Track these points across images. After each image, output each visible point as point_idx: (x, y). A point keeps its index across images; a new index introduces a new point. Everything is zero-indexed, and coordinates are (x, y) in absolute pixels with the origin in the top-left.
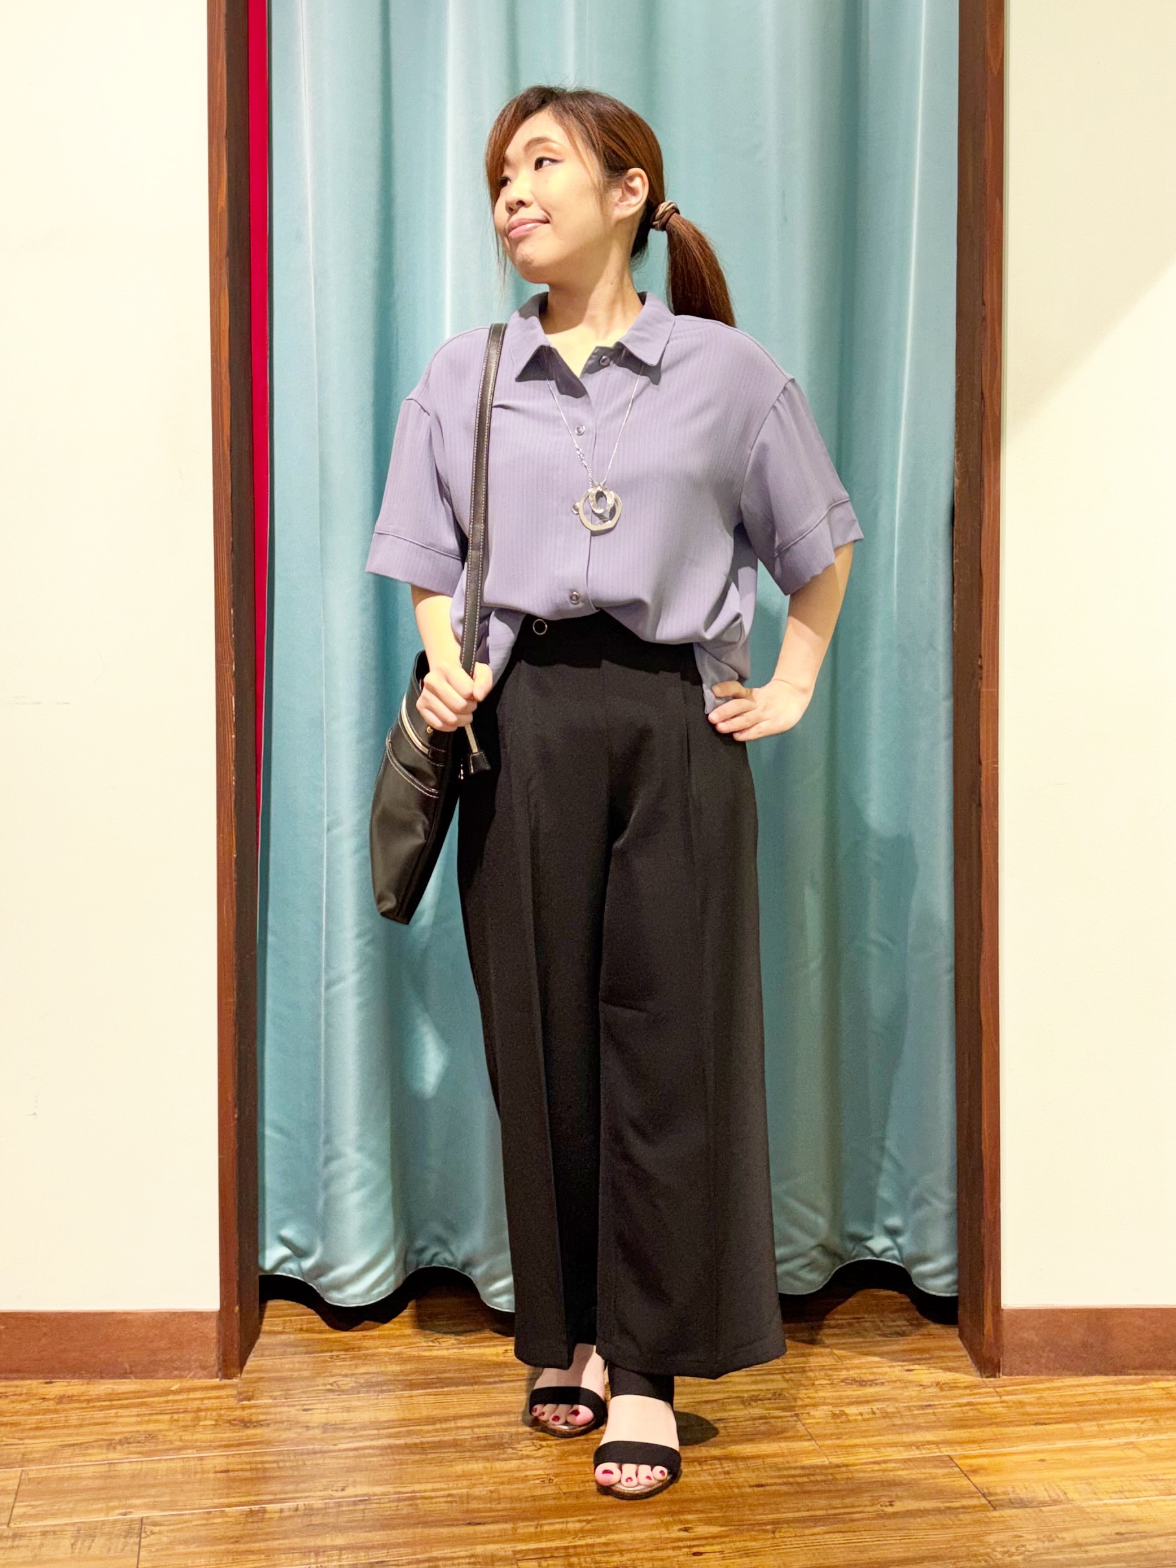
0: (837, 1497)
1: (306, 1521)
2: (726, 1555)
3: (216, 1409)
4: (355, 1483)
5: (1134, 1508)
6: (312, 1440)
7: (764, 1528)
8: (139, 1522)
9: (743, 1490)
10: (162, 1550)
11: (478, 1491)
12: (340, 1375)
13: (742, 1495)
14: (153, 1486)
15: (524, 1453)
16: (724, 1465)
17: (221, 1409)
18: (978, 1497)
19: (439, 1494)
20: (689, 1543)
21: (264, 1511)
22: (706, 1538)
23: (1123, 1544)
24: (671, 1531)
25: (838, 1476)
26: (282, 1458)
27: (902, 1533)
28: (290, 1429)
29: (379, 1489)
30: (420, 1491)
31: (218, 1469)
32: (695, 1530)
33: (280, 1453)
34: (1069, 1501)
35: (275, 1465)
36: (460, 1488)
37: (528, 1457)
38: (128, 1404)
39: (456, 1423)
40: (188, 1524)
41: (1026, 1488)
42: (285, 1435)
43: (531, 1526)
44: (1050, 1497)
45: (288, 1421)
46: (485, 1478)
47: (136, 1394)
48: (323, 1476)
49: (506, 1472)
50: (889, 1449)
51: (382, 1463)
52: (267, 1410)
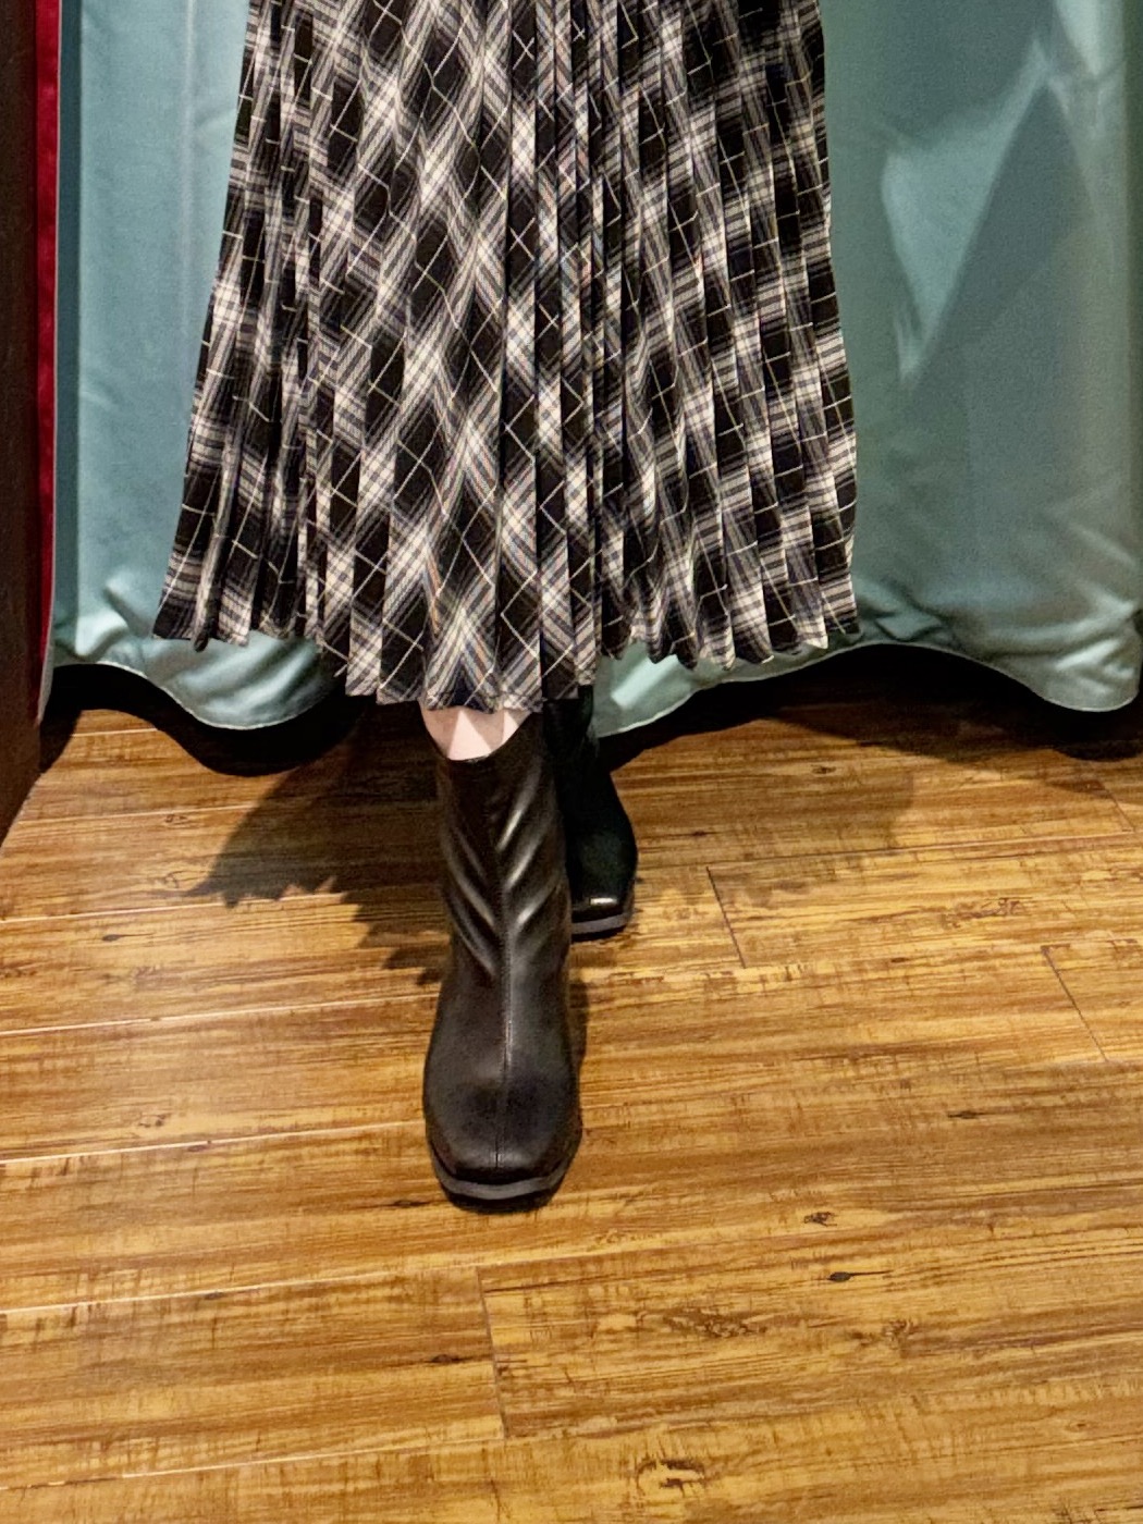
2: (897, 1280)
4: (184, 1109)
6: (115, 1007)
7: (973, 1214)
9: (934, 1125)
13: (932, 1137)
16: (901, 1066)
19: (344, 1133)
20: (821, 1252)
22: (858, 1239)
24: (790, 1221)
25: (1120, 1094)
26: (48, 1049)
28: (73, 983)
29: (229, 1122)
30: (308, 1127)
32: (837, 1220)
33: (47, 1038)
35: (34, 1066)
36: (388, 1120)
42: (64, 996)
45: (70, 965)
48: (127, 1091)
51: (243, 1060)
52: (35, 939)
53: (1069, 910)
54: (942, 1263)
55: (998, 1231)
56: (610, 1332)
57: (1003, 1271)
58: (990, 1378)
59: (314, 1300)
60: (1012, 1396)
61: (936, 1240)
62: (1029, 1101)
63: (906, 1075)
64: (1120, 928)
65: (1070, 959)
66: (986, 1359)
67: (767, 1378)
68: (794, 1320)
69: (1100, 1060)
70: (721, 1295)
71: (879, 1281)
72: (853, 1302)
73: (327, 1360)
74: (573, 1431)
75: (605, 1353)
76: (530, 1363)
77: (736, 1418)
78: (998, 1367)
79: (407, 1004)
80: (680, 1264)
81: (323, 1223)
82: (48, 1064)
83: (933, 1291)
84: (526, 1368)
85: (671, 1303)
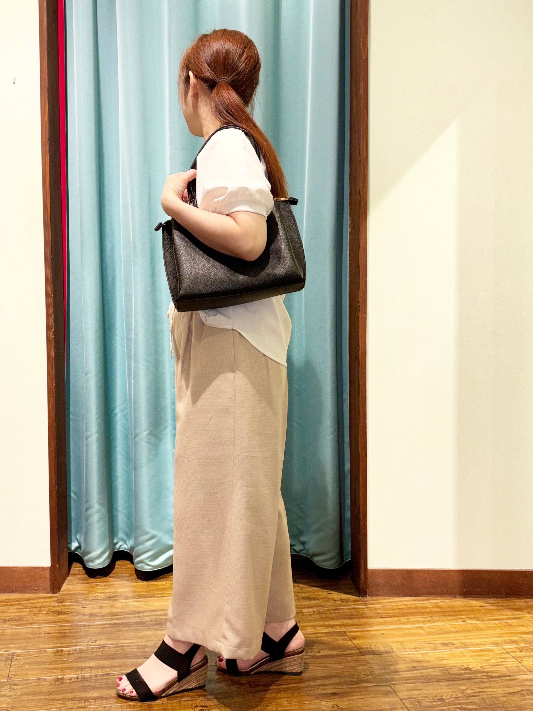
1: (79, 655)
3: (48, 607)
4: (100, 639)
5: (421, 656)
6: (85, 620)
8: (12, 655)
10: (20, 667)
11: (150, 643)
12: (99, 593)
14: (19, 639)
17: (50, 607)
18: (355, 650)
19: (134, 644)
21: (62, 651)
23: (415, 672)
26: (72, 628)
27: (322, 665)
28: (77, 616)
29: (109, 642)
30: (126, 643)
31: (46, 632)
33: (71, 626)
34: (393, 652)
35: (69, 631)
36: (143, 642)
38: (14, 604)
39: (143, 614)
40: (31, 656)
41: (376, 646)
42: (74, 618)
44: (385, 650)
45: (76, 612)
47: (18, 600)
48: (88, 636)
50: (319, 628)
51: (112, 631)
52: (68, 607)
79: (146, 621)
82: (72, 631)
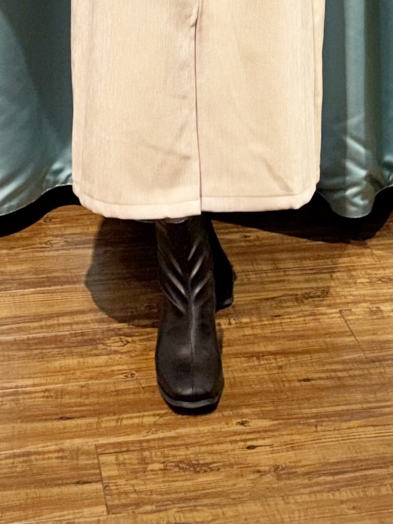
0: (370, 392)
2: (275, 449)
7: (309, 421)
9: (293, 384)
11: (72, 386)
13: (293, 390)
15: (113, 348)
16: (278, 360)
20: (244, 437)
22: (259, 432)
24: (230, 425)
25: (372, 371)
32: (250, 424)
37: (116, 352)
39: (58, 320)
43: (113, 420)
46: (78, 374)
49: (97, 367)
53: (351, 295)
54: (295, 442)
55: (319, 428)
56: (152, 471)
57: (321, 444)
58: (315, 489)
59: (25, 458)
60: (325, 496)
61: (294, 432)
62: (333, 374)
63: (280, 364)
64: (372, 302)
65: (351, 315)
66: (314, 481)
67: (219, 489)
68: (231, 465)
69: (364, 357)
70: (199, 455)
71: (268, 449)
72: (257, 458)
73: (31, 483)
74: (137, 511)
75: (150, 479)
76: (118, 483)
77: (206, 505)
78: (318, 484)
80: (183, 442)
81: (29, 426)
83: (291, 453)
84: (117, 486)
85: (178, 458)
